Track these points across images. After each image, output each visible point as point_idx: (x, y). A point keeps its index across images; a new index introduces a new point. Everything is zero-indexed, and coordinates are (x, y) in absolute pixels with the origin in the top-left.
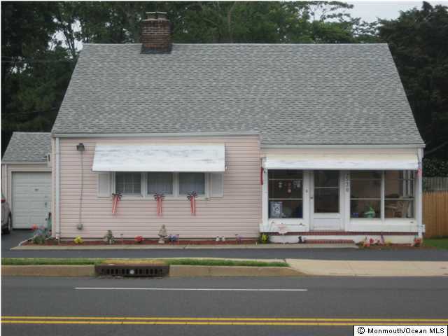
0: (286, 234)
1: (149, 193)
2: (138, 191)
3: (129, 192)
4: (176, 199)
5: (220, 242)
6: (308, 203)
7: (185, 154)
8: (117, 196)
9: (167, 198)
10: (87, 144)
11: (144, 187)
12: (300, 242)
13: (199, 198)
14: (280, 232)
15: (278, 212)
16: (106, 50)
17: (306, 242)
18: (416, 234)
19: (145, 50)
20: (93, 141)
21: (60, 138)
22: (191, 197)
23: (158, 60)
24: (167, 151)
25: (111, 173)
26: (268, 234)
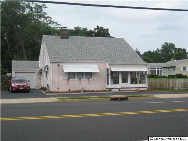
0: (116, 89)
1: (77, 78)
2: (74, 78)
3: (71, 78)
4: (84, 80)
5: (97, 91)
6: (120, 80)
7: (87, 67)
8: (68, 79)
9: (82, 79)
10: (60, 64)
11: (76, 76)
12: (120, 90)
13: (91, 79)
14: (115, 88)
15: (113, 83)
16: (50, 37)
17: (121, 90)
18: (146, 88)
19: (61, 38)
20: (62, 63)
21: (53, 63)
22: (88, 79)
23: (67, 40)
24: (83, 66)
25: (67, 72)
26: (111, 89)
